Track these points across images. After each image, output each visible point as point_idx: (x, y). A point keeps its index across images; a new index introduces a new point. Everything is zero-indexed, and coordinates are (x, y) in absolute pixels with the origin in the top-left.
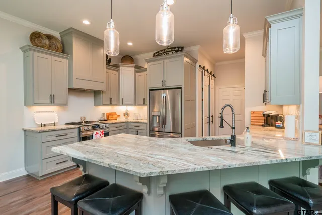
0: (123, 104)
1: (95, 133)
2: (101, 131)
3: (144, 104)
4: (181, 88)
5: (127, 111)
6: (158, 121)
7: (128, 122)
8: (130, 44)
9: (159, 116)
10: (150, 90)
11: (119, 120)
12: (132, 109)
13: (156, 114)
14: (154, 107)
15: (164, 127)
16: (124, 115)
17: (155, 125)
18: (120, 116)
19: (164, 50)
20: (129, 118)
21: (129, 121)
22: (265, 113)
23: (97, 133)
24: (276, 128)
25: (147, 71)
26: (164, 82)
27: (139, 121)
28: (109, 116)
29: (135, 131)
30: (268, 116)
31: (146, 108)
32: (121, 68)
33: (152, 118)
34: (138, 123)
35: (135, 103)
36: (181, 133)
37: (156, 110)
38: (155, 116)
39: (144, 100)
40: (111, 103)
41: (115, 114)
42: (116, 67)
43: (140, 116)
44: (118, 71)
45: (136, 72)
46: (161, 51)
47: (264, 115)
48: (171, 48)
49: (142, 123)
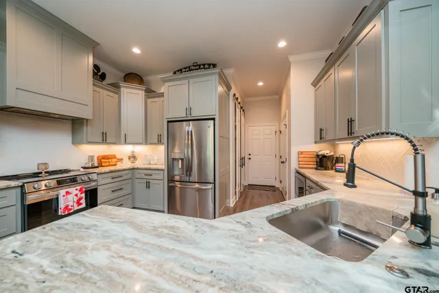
0: (125, 143)
1: (62, 192)
2: (79, 188)
3: (160, 142)
4: (214, 119)
5: (133, 152)
6: (180, 166)
7: (133, 169)
8: (136, 51)
9: (182, 160)
10: (168, 122)
11: (119, 166)
12: (140, 150)
13: (177, 156)
14: (174, 146)
15: (190, 175)
16: (129, 159)
17: (177, 172)
18: (122, 159)
19: (189, 67)
20: (137, 162)
21: (136, 166)
22: (320, 153)
23: (68, 193)
24: (337, 171)
25: (163, 96)
26: (189, 110)
27: (152, 167)
28: (102, 161)
29: (145, 181)
30: (324, 156)
31: (162, 148)
32: (122, 89)
33: (171, 162)
34: (150, 169)
35: (146, 141)
36: (214, 183)
37: (177, 150)
38: (176, 159)
39: (160, 136)
40: (104, 140)
41: (114, 157)
42: (115, 87)
43: (153, 159)
44: (118, 93)
45: (147, 97)
46: (185, 68)
47: (318, 156)
48: (200, 65)
49: (156, 170)
